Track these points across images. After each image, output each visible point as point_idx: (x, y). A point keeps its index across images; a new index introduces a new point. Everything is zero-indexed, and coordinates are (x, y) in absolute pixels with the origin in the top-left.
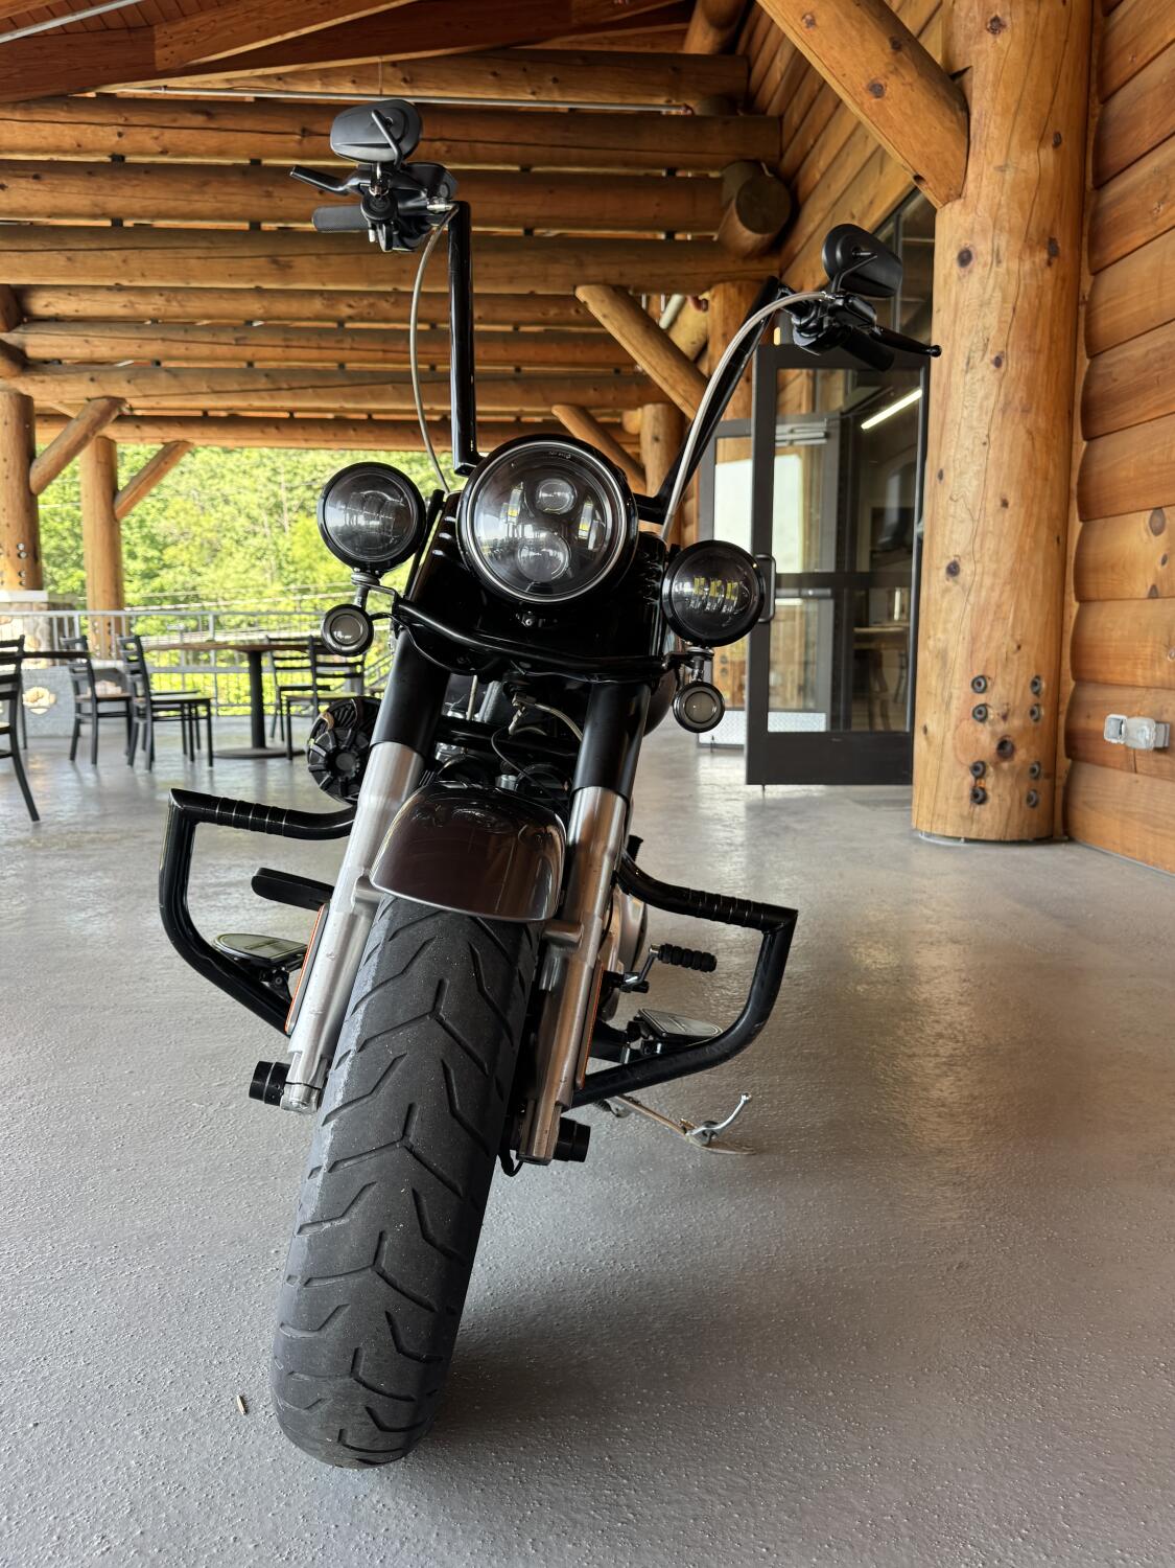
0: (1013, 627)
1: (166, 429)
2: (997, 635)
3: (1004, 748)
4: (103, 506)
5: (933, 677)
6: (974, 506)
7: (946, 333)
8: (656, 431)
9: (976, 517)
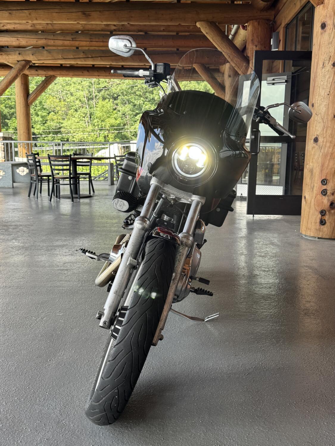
1: (47, 71)
2: (331, 164)
3: (332, 205)
4: (23, 100)
5: (308, 179)
6: (324, 117)
7: (316, 53)
8: (230, 73)
9: (325, 121)
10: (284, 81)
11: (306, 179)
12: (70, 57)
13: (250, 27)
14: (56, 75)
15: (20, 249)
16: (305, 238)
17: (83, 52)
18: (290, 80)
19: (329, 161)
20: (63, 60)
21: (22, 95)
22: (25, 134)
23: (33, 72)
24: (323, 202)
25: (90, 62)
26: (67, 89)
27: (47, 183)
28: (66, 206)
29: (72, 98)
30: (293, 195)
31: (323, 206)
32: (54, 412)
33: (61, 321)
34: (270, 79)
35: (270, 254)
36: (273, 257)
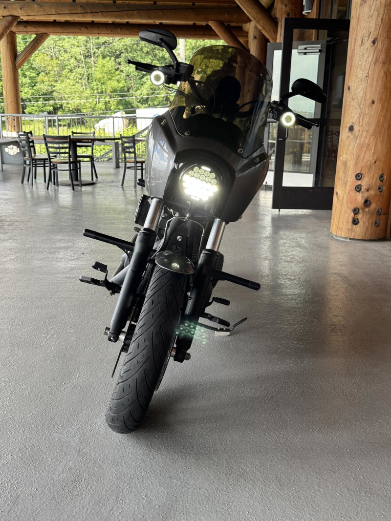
0: (374, 153)
1: (38, 28)
2: (367, 157)
3: (367, 203)
4: (10, 63)
5: (341, 172)
6: (361, 103)
7: (354, 28)
8: (255, 34)
9: (361, 107)
10: (318, 51)
11: (338, 172)
12: (65, 12)
14: (48, 33)
15: (20, 252)
16: (335, 239)
17: (81, 6)
18: (325, 50)
19: (365, 153)
20: (58, 15)
21: (9, 57)
22: (13, 104)
23: (21, 28)
24: (356, 199)
25: (88, 19)
26: (60, 45)
27: (43, 168)
28: (65, 195)
29: (66, 56)
30: (325, 186)
31: (357, 203)
32: (74, 440)
33: (72, 338)
34: (302, 47)
35: (297, 258)
36: (300, 262)
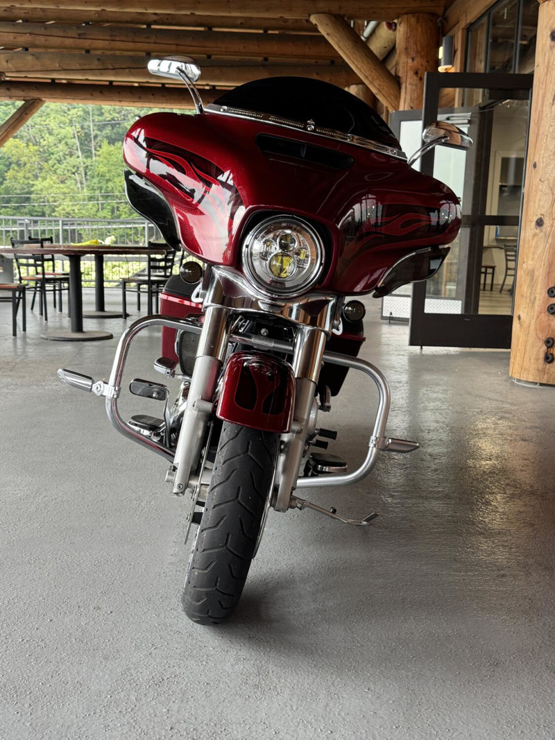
1: (27, 92)
5: (526, 287)
10: (466, 121)
11: (521, 286)
12: (74, 68)
13: (402, 25)
14: (43, 99)
17: (99, 59)
18: (477, 120)
24: (549, 325)
25: (107, 78)
26: (43, 123)
29: (51, 139)
31: (550, 331)
34: (442, 117)
